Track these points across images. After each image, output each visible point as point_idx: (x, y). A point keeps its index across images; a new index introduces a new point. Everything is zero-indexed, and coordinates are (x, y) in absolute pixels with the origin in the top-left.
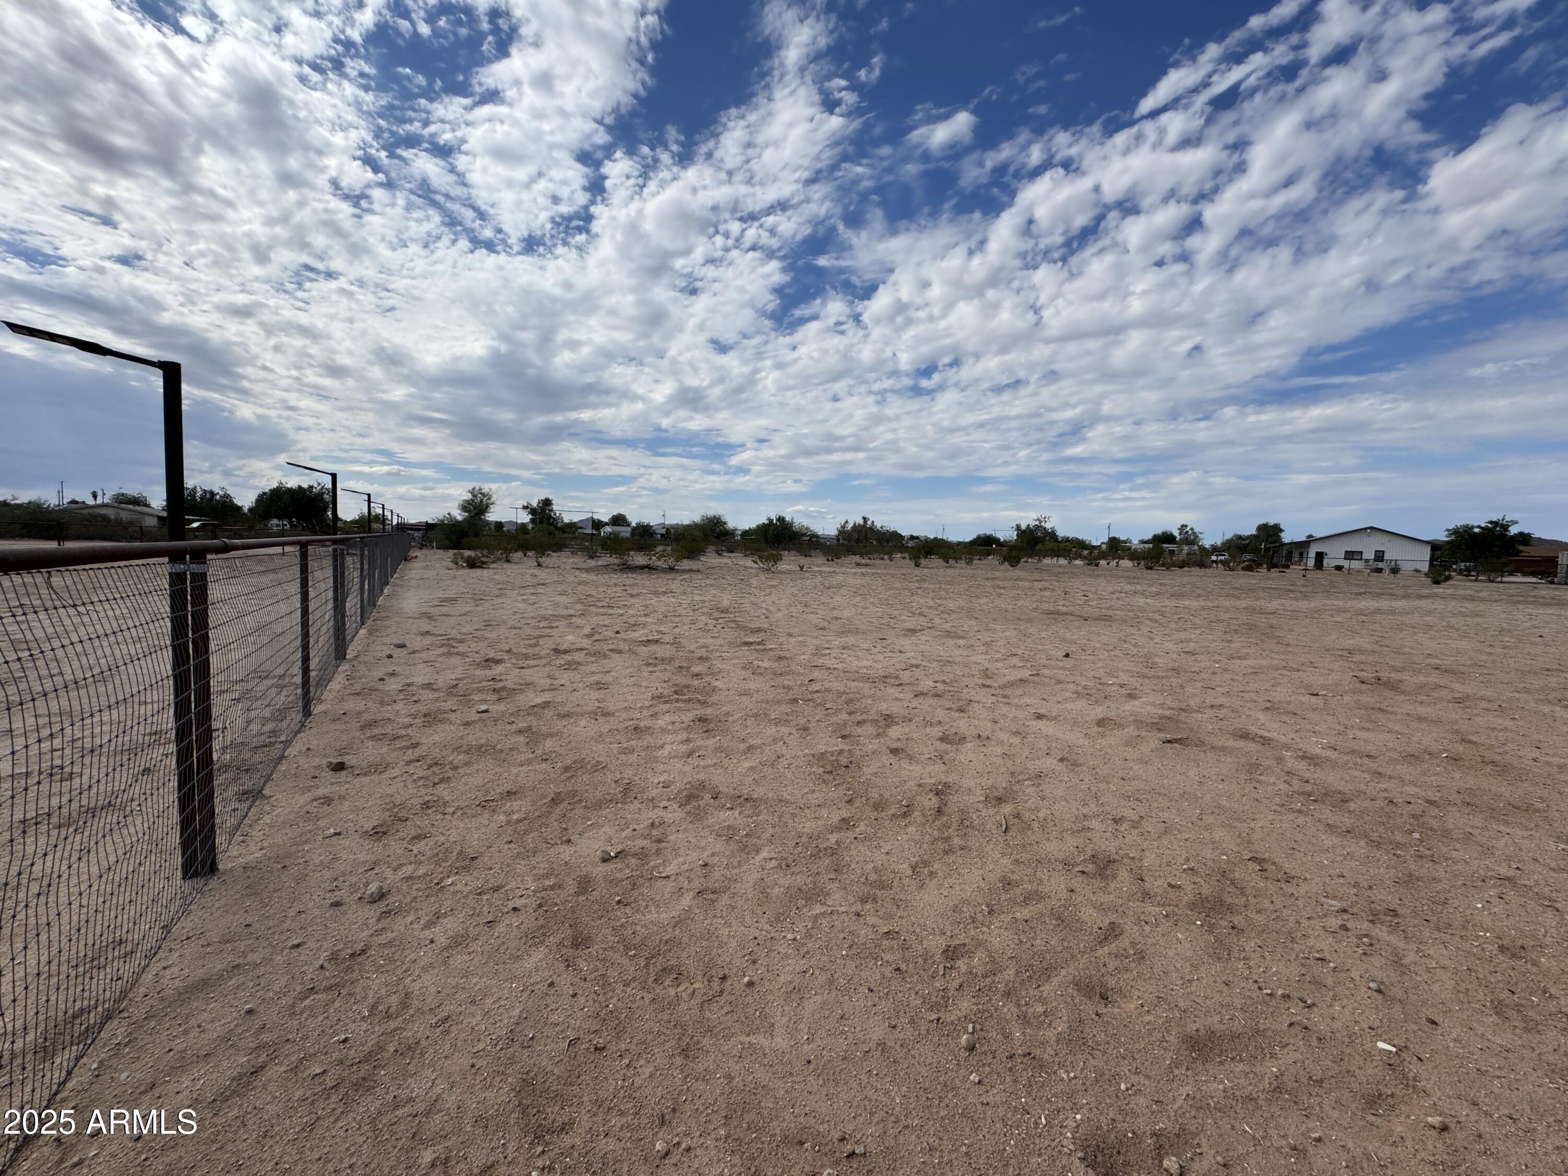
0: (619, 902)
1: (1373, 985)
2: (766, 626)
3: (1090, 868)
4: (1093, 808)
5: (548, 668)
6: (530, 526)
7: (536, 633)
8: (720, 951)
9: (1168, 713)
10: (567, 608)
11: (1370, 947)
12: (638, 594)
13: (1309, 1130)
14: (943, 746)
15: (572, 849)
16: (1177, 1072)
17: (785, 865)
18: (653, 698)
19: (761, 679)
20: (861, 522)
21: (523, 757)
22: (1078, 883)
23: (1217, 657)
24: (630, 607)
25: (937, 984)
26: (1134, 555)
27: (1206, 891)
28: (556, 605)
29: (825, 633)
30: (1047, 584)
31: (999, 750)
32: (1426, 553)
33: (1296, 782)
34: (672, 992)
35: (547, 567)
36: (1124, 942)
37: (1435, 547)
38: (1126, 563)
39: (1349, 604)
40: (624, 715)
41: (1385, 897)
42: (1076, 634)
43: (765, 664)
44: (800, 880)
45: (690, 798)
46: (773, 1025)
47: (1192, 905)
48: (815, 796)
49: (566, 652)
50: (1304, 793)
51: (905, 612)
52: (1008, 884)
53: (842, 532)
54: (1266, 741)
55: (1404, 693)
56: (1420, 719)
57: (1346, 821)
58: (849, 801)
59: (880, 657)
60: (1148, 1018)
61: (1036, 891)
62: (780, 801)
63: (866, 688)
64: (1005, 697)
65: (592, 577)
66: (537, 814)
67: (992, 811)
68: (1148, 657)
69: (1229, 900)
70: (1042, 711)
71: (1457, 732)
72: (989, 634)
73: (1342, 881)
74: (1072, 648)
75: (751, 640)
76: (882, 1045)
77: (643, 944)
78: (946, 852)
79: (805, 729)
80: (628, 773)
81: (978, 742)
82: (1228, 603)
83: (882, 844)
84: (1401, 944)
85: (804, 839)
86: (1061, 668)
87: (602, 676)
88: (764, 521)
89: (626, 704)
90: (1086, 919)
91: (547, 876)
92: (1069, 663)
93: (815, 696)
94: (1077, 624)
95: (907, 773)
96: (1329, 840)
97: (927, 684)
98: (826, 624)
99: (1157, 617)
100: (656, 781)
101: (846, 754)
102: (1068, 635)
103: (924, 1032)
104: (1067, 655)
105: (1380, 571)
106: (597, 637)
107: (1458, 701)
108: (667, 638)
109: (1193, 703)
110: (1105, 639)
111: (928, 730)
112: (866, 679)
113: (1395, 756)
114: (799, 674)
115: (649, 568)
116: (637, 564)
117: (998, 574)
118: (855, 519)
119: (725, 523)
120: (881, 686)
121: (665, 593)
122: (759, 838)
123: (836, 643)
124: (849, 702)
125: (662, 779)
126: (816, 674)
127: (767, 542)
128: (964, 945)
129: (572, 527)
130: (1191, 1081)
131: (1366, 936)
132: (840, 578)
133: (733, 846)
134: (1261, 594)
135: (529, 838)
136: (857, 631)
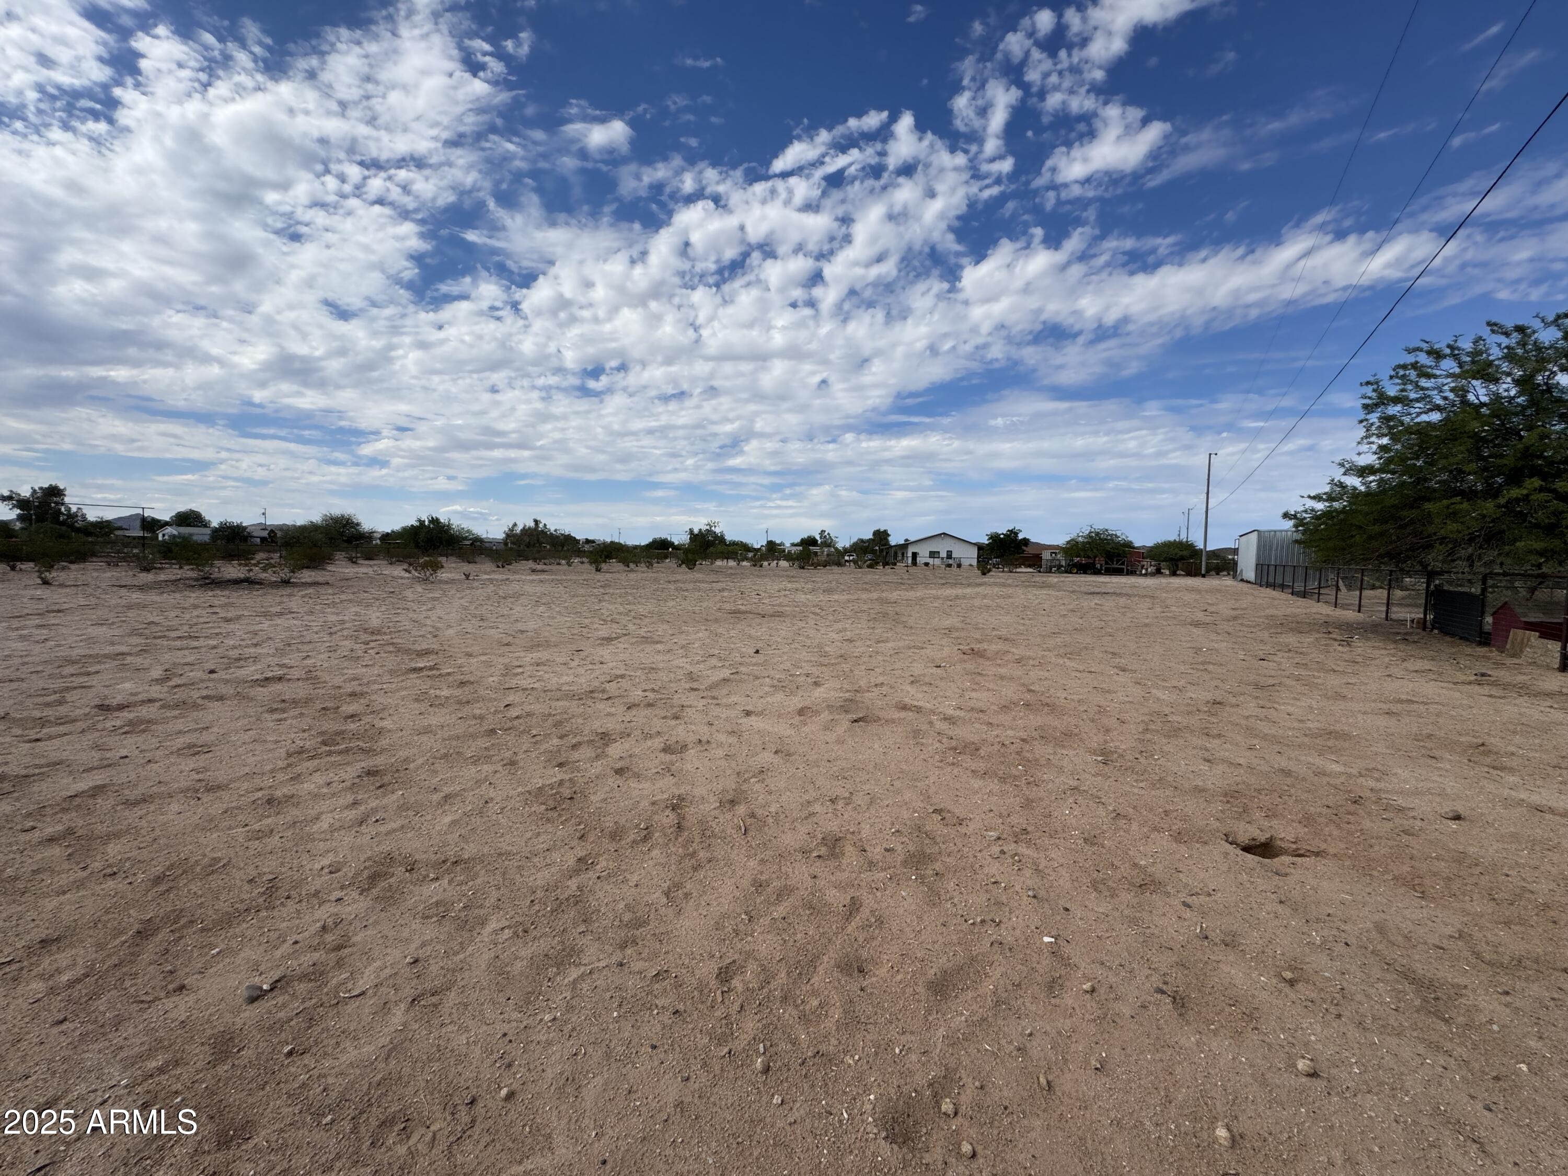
0: (290, 1053)
1: (1030, 893)
2: (436, 647)
3: (823, 850)
4: (812, 794)
5: (91, 736)
6: (18, 525)
7: (58, 684)
8: (460, 1068)
9: (847, 695)
10: (113, 644)
11: (1019, 861)
12: (239, 618)
13: (1024, 1029)
14: (668, 758)
15: (190, 999)
16: (931, 1018)
17: (522, 932)
18: (289, 755)
19: (444, 711)
20: (532, 524)
21: (63, 880)
22: (818, 868)
23: (868, 643)
24: (228, 635)
25: (718, 1014)
26: (789, 557)
27: (912, 848)
28: (91, 641)
29: (511, 649)
30: (723, 585)
31: (720, 753)
32: (974, 552)
33: (945, 740)
34: (402, 1150)
35: (62, 585)
36: (865, 913)
37: (980, 547)
38: (784, 563)
39: (940, 592)
40: (246, 785)
41: (1018, 820)
42: (760, 630)
43: (445, 693)
44: (544, 945)
45: (374, 878)
46: (550, 1136)
47: (905, 863)
48: (541, 839)
49: (121, 707)
50: (951, 749)
51: (596, 620)
52: (759, 885)
53: (510, 535)
54: (919, 710)
55: (988, 659)
56: (1002, 678)
57: (981, 766)
58: (581, 837)
59: (581, 671)
60: (899, 977)
61: (785, 886)
62: (500, 855)
63: (574, 707)
64: (714, 698)
65: (153, 597)
66: (109, 963)
67: (728, 816)
68: (820, 646)
69: (928, 851)
70: (749, 708)
71: (1023, 685)
72: (683, 636)
73: (992, 814)
74: (760, 645)
75: (421, 665)
76: (679, 1105)
77: (343, 1099)
78: (695, 869)
79: (512, 763)
80: (269, 866)
81: (699, 748)
82: (864, 596)
83: (628, 876)
84: (1035, 855)
85: (540, 894)
86: (754, 665)
87: (196, 735)
88: (412, 521)
89: (247, 770)
90: (832, 900)
91: (150, 1053)
92: (760, 658)
93: (516, 723)
94: (758, 621)
95: (637, 792)
96: (976, 783)
97: (637, 694)
98: (510, 639)
99: (818, 611)
100: (317, 866)
101: (567, 784)
102: (753, 632)
103: (718, 1072)
104: (757, 652)
105: (950, 566)
106: (176, 681)
107: (1018, 661)
108: (296, 673)
109: (863, 683)
110: (783, 633)
111: (649, 743)
112: (571, 696)
113: (996, 708)
114: (491, 700)
115: (249, 582)
116: (229, 577)
117: (678, 577)
118: (524, 521)
119: (358, 524)
120: (589, 702)
121: (280, 614)
122: (481, 906)
123: (528, 659)
124: (557, 724)
125: (326, 862)
126: (511, 698)
127: (417, 546)
128: (734, 961)
129: (104, 528)
130: (942, 1023)
131: (1016, 854)
132: (515, 587)
133: (448, 926)
134: (884, 587)
135: (101, 1004)
136: (547, 645)
